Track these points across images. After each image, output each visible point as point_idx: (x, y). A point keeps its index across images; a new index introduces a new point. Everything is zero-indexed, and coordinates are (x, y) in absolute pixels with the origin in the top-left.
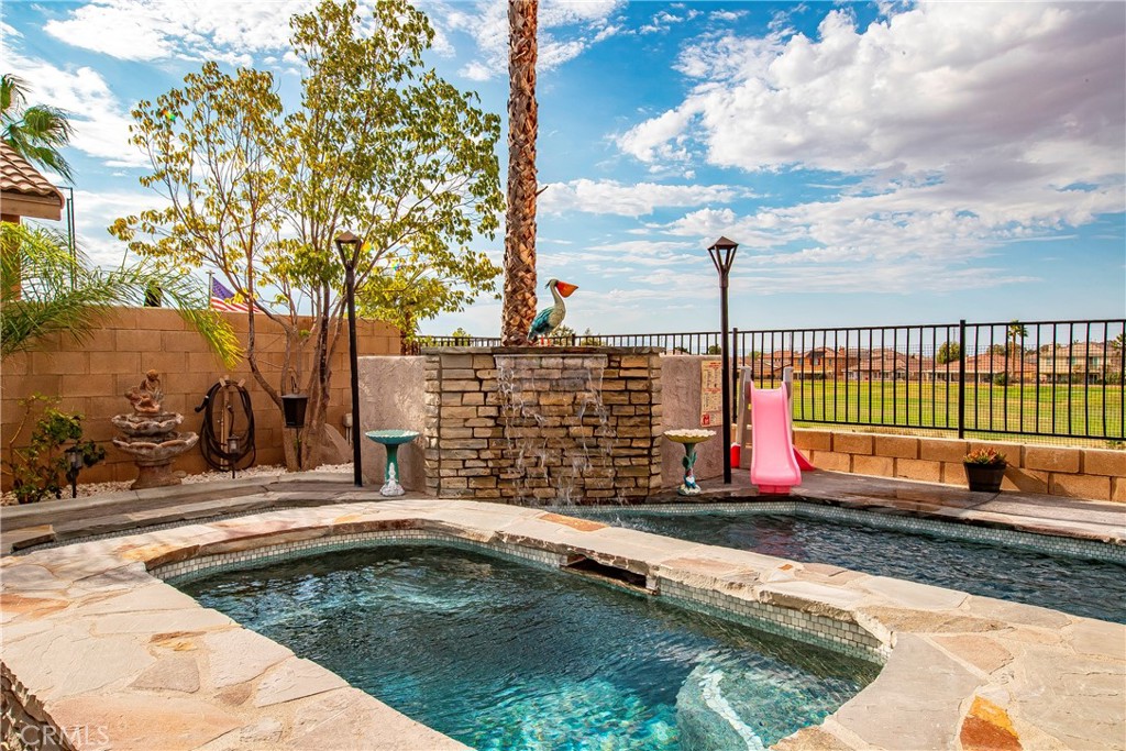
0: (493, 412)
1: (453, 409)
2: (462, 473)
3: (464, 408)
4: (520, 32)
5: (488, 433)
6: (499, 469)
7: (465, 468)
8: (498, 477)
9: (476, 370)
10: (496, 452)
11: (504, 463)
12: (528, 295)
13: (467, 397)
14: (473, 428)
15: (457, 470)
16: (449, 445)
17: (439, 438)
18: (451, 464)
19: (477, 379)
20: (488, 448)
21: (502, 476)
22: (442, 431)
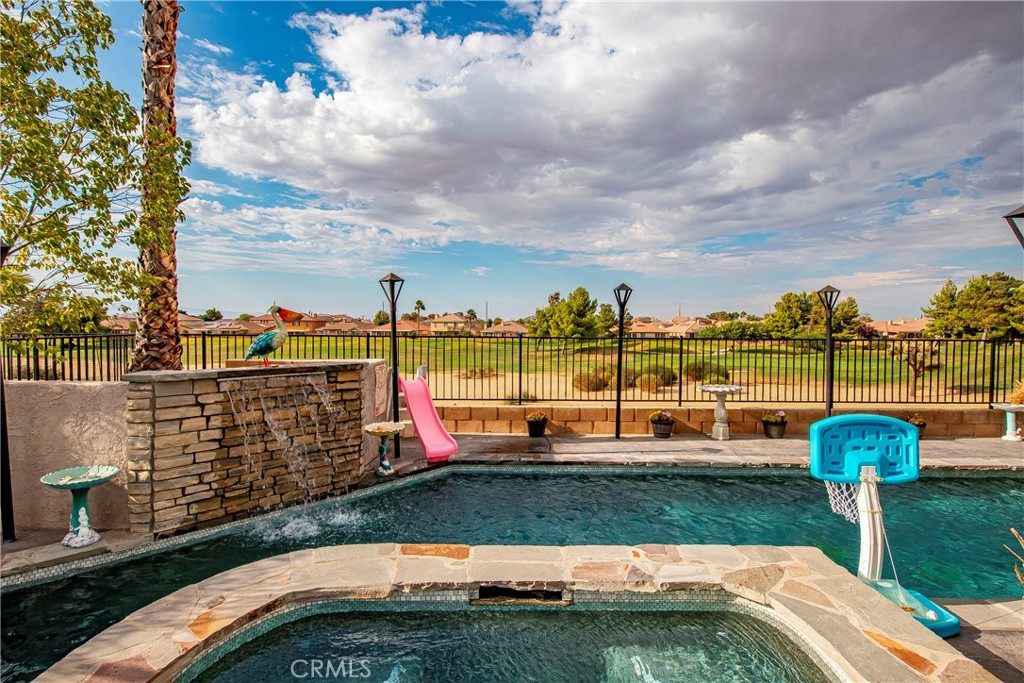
0: (217, 434)
1: (170, 437)
2: (183, 501)
3: (183, 435)
4: (159, 43)
5: (212, 456)
6: (224, 489)
7: (184, 495)
8: (223, 496)
9: (197, 396)
10: (221, 473)
11: (229, 482)
12: (171, 299)
13: (186, 425)
14: (194, 454)
15: (175, 499)
16: (166, 475)
17: (152, 471)
18: (168, 495)
19: (198, 404)
20: (212, 471)
21: (227, 495)
22: (156, 463)
